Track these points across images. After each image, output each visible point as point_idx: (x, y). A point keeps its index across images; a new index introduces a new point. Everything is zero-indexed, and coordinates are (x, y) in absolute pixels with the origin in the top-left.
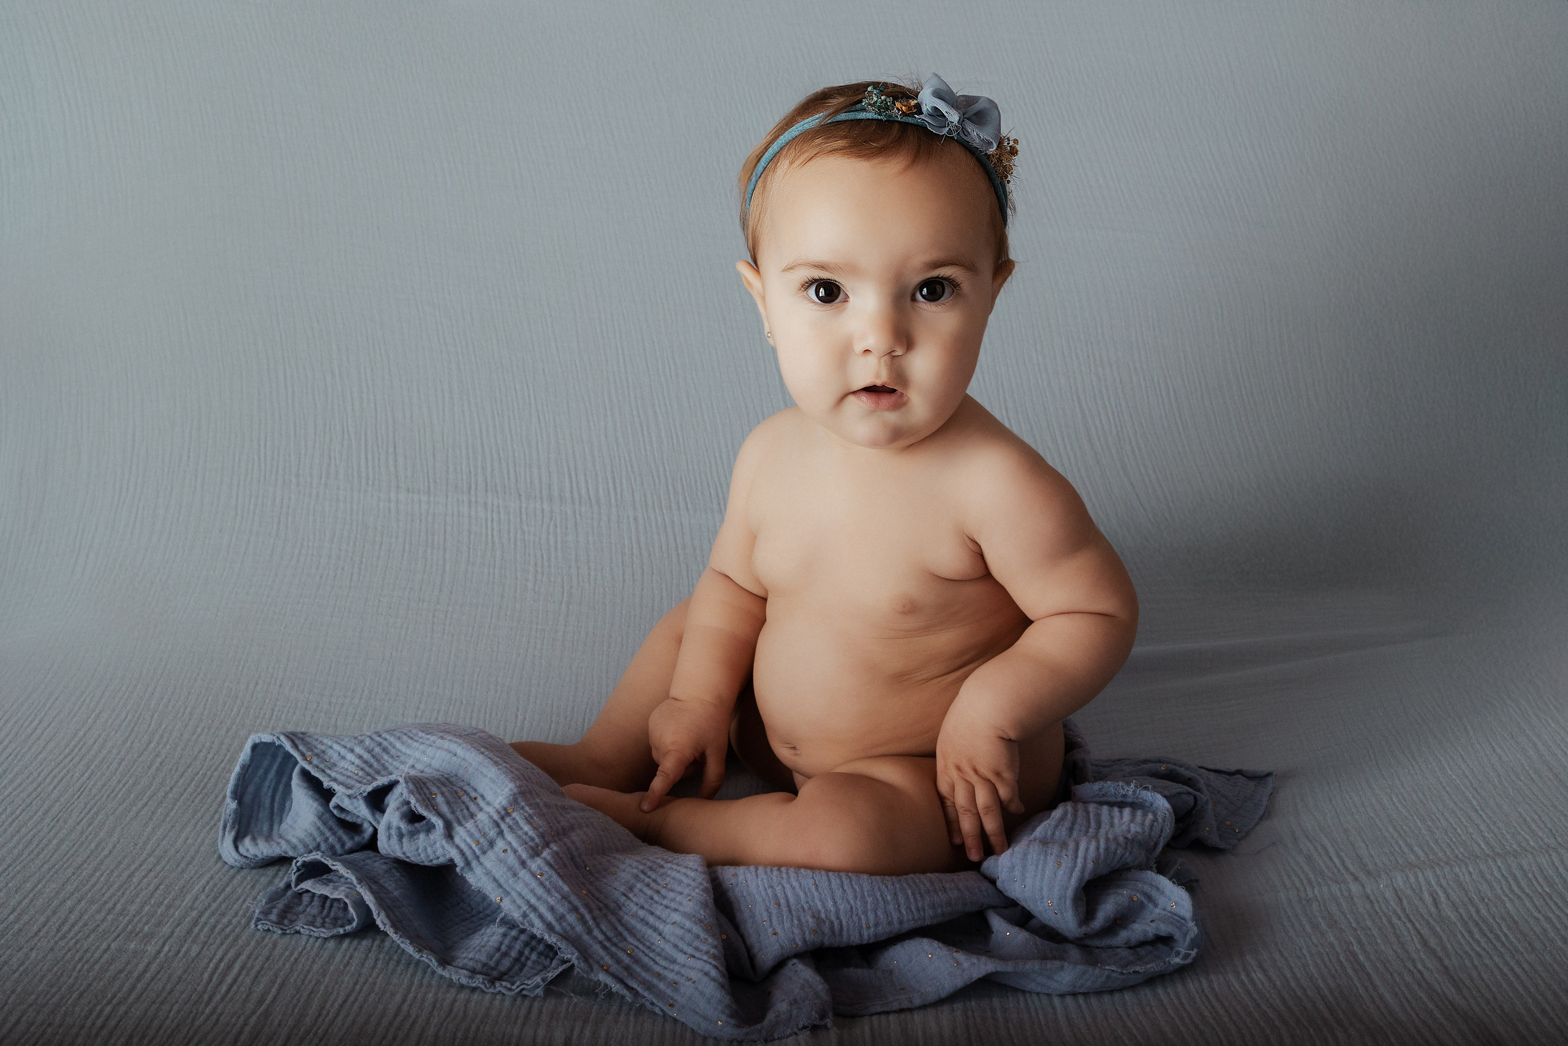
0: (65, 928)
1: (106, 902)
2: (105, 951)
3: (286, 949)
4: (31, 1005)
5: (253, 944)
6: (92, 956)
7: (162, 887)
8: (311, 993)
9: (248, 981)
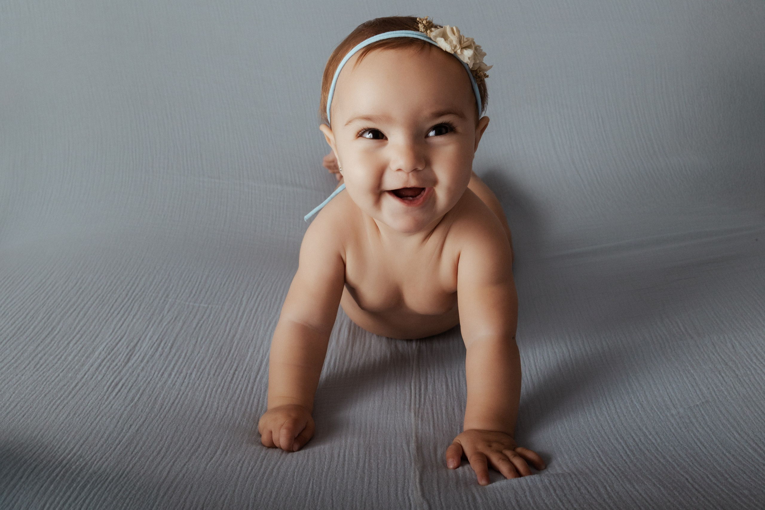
0: (38, 366)
1: (57, 355)
2: (57, 377)
3: (144, 377)
4: (22, 399)
5: (128, 374)
6: (51, 379)
7: (84, 348)
8: (156, 397)
9: (126, 391)
